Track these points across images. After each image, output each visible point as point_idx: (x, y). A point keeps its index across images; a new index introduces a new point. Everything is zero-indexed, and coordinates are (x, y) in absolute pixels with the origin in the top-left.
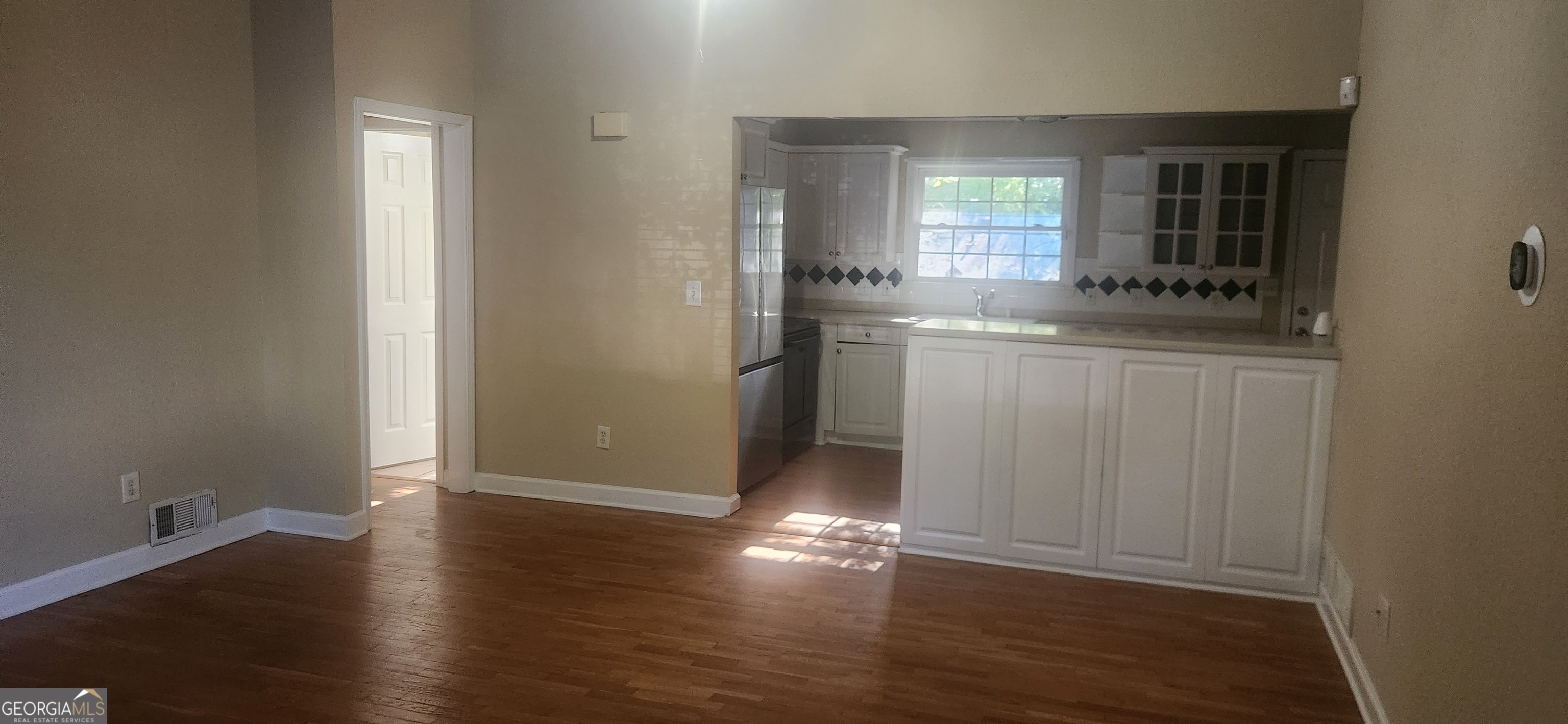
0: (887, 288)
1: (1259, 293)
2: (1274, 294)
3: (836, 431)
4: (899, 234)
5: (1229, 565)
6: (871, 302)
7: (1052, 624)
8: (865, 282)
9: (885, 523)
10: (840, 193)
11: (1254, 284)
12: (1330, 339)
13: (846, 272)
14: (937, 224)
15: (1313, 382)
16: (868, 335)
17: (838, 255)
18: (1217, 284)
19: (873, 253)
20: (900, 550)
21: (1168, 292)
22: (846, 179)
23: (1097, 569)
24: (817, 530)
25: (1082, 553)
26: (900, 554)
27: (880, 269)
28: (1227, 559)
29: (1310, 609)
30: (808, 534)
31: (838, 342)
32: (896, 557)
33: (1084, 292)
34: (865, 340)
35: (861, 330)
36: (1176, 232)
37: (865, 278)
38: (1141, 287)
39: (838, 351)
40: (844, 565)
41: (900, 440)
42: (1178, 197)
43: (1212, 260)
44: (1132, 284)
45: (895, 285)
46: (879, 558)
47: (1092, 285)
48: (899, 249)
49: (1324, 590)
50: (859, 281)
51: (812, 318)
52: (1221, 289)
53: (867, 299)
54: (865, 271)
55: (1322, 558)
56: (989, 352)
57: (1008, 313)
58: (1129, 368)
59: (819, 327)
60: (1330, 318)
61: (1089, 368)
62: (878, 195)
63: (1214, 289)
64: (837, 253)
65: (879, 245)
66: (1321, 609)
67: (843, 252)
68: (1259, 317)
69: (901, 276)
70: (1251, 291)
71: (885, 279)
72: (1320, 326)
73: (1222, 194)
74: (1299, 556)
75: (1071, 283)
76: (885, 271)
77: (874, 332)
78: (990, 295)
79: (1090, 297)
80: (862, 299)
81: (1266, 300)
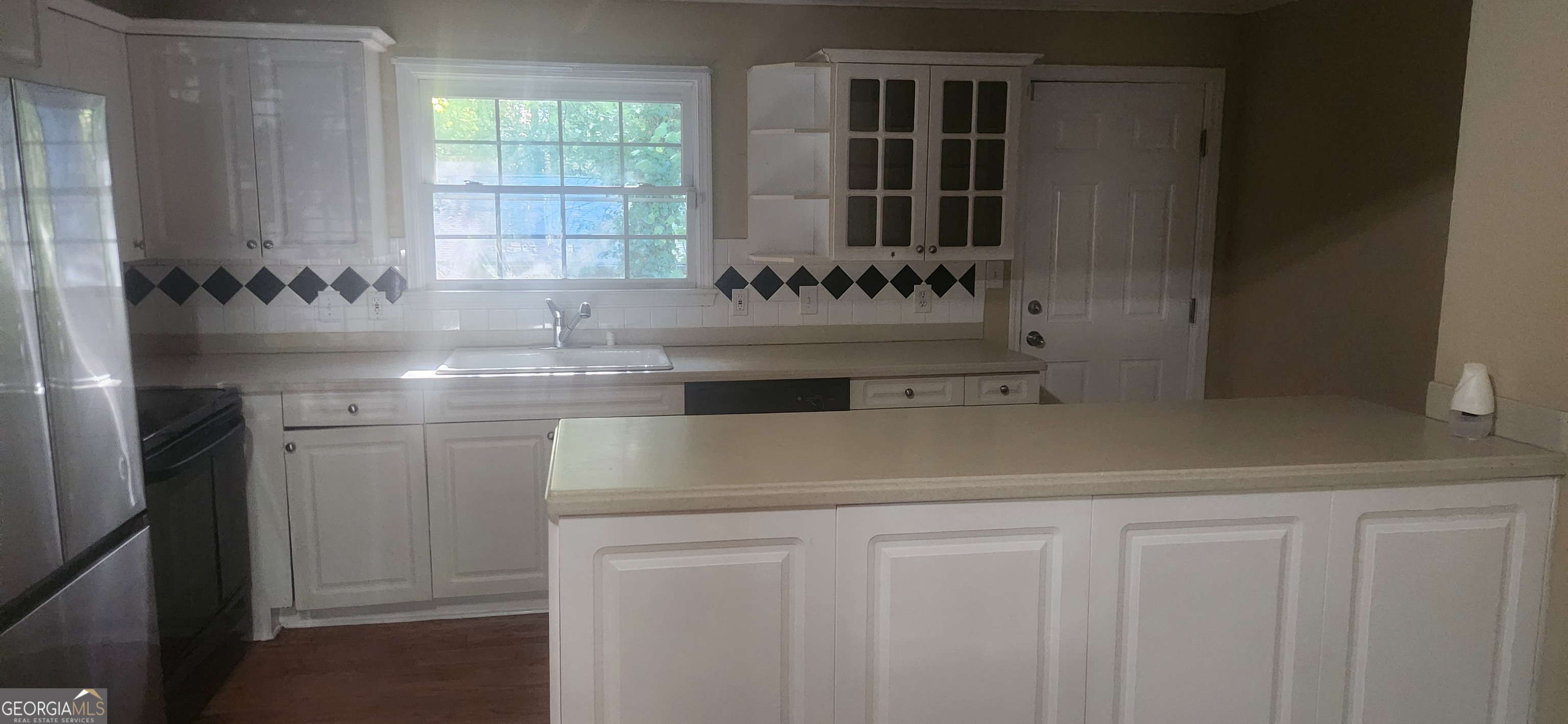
0: (377, 306)
1: (979, 285)
2: (999, 284)
3: (299, 607)
4: (393, 204)
6: (345, 335)
8: (329, 297)
10: (258, 123)
11: (972, 272)
13: (287, 277)
14: (465, 183)
16: (353, 409)
17: (266, 247)
19: (344, 242)
21: (855, 290)
22: (270, 93)
27: (358, 270)
31: (287, 429)
33: (730, 297)
34: (346, 419)
35: (335, 401)
36: (880, 193)
37: (329, 289)
38: (816, 283)
39: (287, 447)
42: (881, 136)
43: (933, 239)
44: (801, 279)
45: (391, 298)
47: (742, 283)
48: (396, 231)
50: (317, 295)
51: (220, 385)
52: (927, 282)
53: (336, 327)
54: (328, 275)
57: (610, 337)
59: (240, 403)
62: (342, 126)
63: (919, 281)
64: (266, 244)
65: (355, 227)
67: (277, 241)
68: (982, 321)
69: (404, 282)
70: (968, 281)
71: (371, 289)
73: (945, 131)
75: (708, 280)
76: (371, 273)
77: (362, 402)
78: (582, 312)
79: (740, 303)
80: (321, 328)
81: (991, 295)
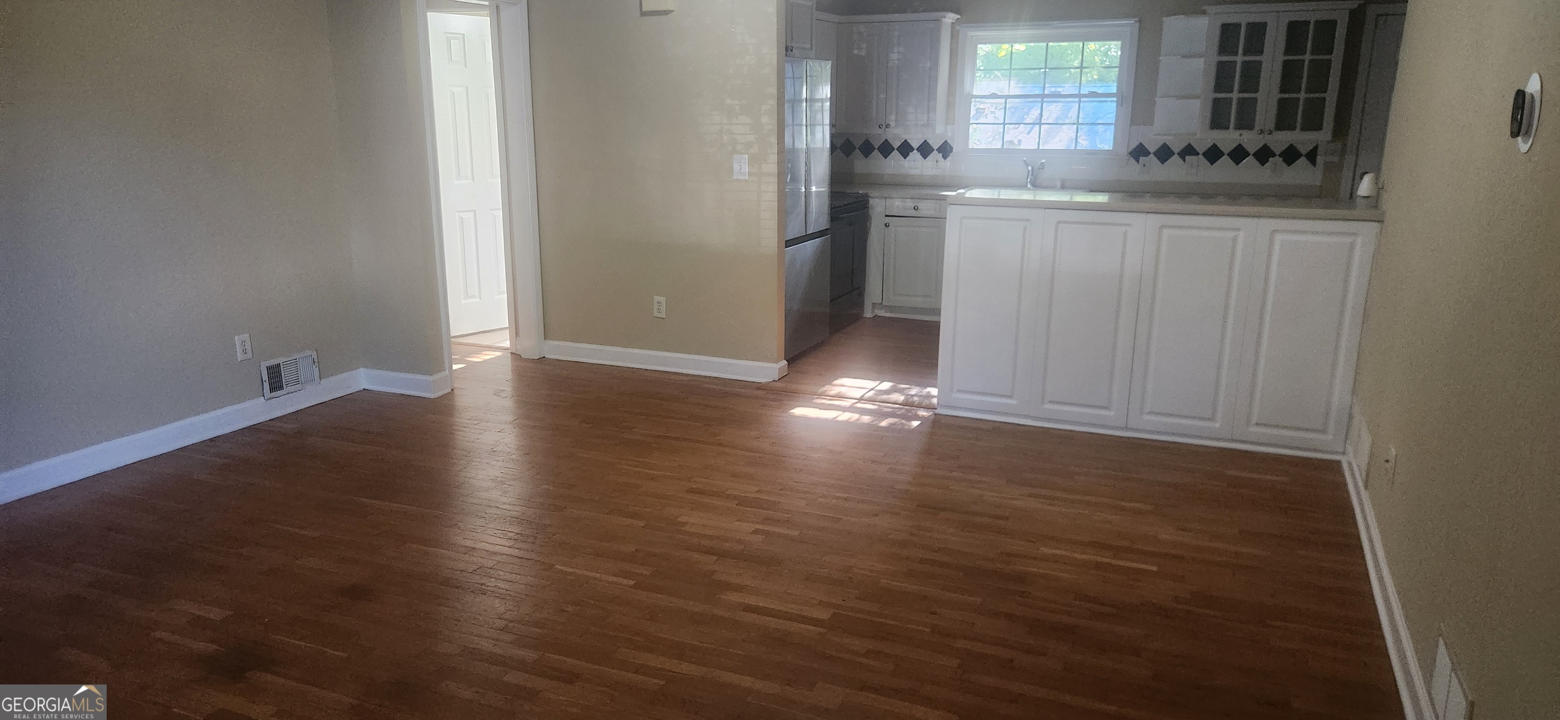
0: (937, 162)
1: (1320, 159)
2: (1336, 159)
3: (885, 303)
4: (950, 105)
5: (1257, 424)
6: (921, 176)
7: (1076, 477)
8: (915, 155)
9: (925, 387)
10: (890, 63)
11: (1315, 149)
12: (1374, 201)
13: (896, 144)
14: (989, 94)
15: (1352, 246)
16: (916, 208)
17: (887, 128)
18: (1276, 149)
19: (923, 126)
20: (936, 411)
21: (1225, 159)
22: (896, 49)
23: (1126, 428)
24: (858, 394)
25: (1112, 413)
26: (935, 414)
27: (930, 142)
28: (1255, 419)
29: (1334, 467)
30: (847, 397)
31: (886, 216)
32: (932, 418)
33: (1138, 161)
34: (914, 213)
35: (910, 204)
36: (1235, 95)
37: (915, 151)
38: (1198, 154)
39: (886, 224)
40: (884, 423)
42: (1239, 58)
43: (1272, 125)
44: (1188, 151)
45: (945, 157)
46: (916, 418)
47: (1147, 153)
48: (949, 120)
49: (1350, 449)
50: (909, 154)
51: (861, 192)
52: (1280, 156)
53: (916, 172)
54: (915, 144)
55: (1351, 417)
56: (1028, 220)
57: (1059, 184)
58: (1166, 232)
59: (868, 201)
60: (1377, 179)
61: (1125, 233)
62: (928, 65)
63: (1274, 155)
64: (888, 126)
65: (928, 117)
66: (1345, 466)
67: (892, 124)
68: (1319, 183)
69: (952, 148)
70: (1312, 156)
71: (935, 152)
72: (1365, 187)
73: (1286, 54)
74: (1327, 414)
75: (1124, 151)
76: (935, 144)
77: (923, 205)
78: (1040, 166)
79: (1144, 166)
80: (913, 172)
81: (1328, 167)
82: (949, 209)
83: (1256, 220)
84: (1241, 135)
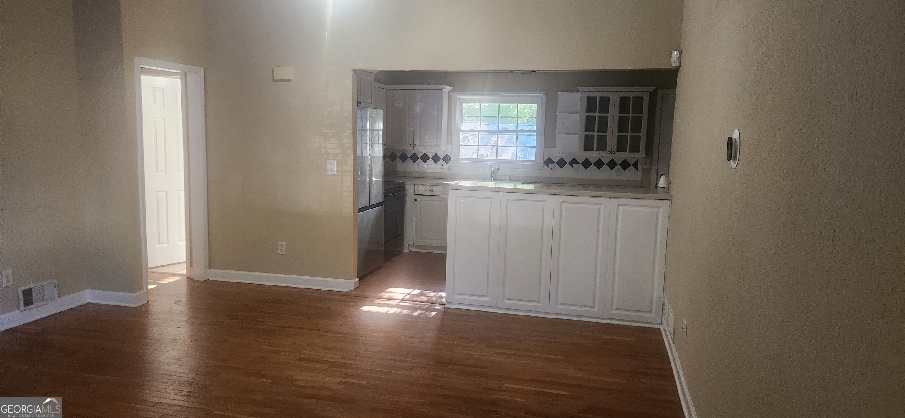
0: (443, 165)
1: (640, 166)
2: (648, 167)
3: (415, 244)
4: (449, 135)
5: (617, 309)
6: (434, 173)
7: (523, 342)
8: (430, 162)
9: (439, 292)
10: (416, 112)
11: (637, 162)
12: (667, 189)
13: (420, 156)
14: (470, 129)
15: (658, 212)
16: (432, 190)
17: (415, 146)
18: (619, 162)
19: (435, 145)
20: (445, 306)
21: (593, 166)
22: (419, 104)
23: (549, 313)
24: (401, 297)
25: (541, 305)
26: (445, 308)
27: (438, 154)
28: (615, 307)
29: (657, 332)
30: (394, 299)
31: (415, 195)
32: (443, 309)
33: (549, 167)
34: (430, 193)
35: (428, 188)
36: (596, 134)
37: (430, 159)
38: (579, 163)
39: (415, 200)
40: (416, 314)
41: (445, 248)
42: (597, 115)
43: (615, 149)
44: (574, 162)
45: (447, 163)
46: (434, 310)
47: (553, 163)
48: (449, 143)
49: (664, 322)
50: (427, 161)
51: (400, 181)
52: (620, 165)
53: (432, 171)
54: (430, 156)
55: (663, 304)
56: (492, 198)
57: (508, 178)
58: (564, 205)
59: (405, 187)
60: (668, 178)
61: (544, 206)
62: (436, 113)
63: (617, 165)
64: (415, 145)
65: (437, 141)
66: (662, 331)
67: (417, 144)
68: (640, 179)
69: (450, 158)
70: (636, 165)
71: (441, 160)
72: (662, 182)
73: (620, 113)
74: (651, 303)
75: (542, 162)
76: (441, 156)
77: (435, 189)
78: (498, 168)
79: (552, 169)
80: (429, 171)
81: (644, 170)
82: (449, 192)
83: (609, 199)
84: (600, 154)
